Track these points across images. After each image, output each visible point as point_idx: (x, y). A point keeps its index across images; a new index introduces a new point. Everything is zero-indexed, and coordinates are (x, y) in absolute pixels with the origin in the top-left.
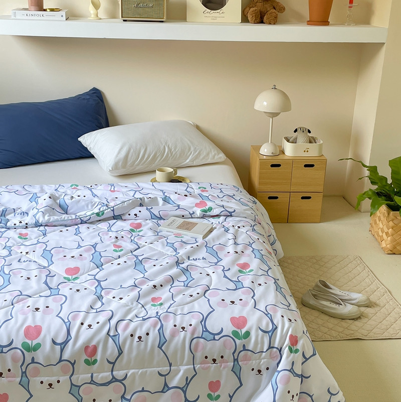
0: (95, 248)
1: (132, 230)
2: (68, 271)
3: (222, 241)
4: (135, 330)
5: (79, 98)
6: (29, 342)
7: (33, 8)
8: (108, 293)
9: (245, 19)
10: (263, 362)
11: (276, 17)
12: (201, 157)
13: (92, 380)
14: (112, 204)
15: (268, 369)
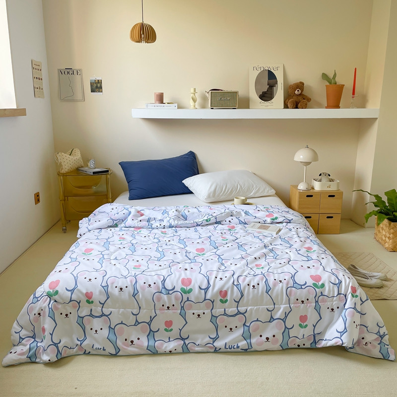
0: (210, 238)
1: (230, 230)
2: (197, 250)
3: (289, 235)
4: (250, 282)
5: (181, 157)
6: (185, 288)
7: (157, 102)
8: (226, 262)
9: (286, 107)
10: (335, 303)
11: (306, 104)
12: (260, 191)
13: (225, 313)
14: (215, 215)
15: (338, 308)
